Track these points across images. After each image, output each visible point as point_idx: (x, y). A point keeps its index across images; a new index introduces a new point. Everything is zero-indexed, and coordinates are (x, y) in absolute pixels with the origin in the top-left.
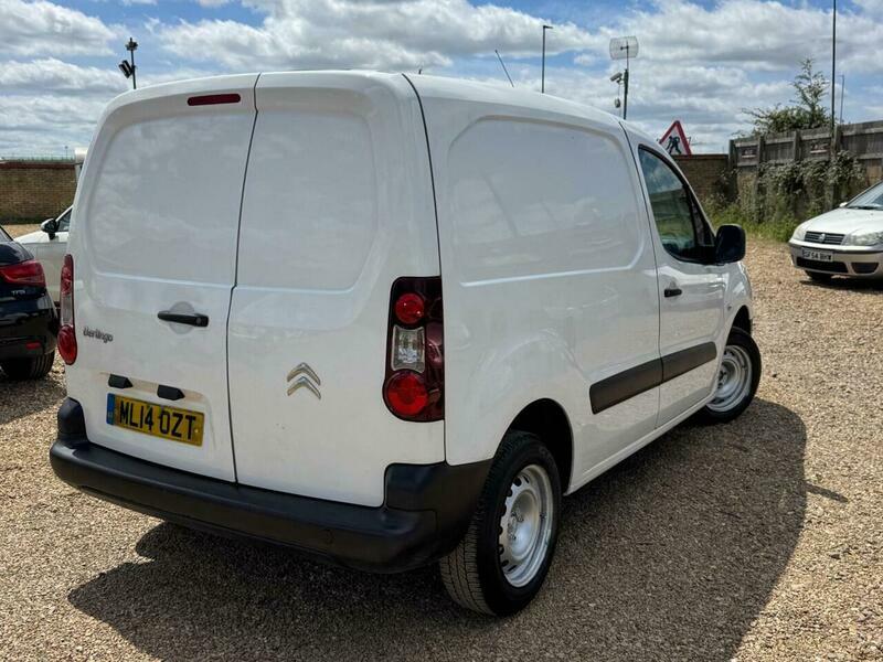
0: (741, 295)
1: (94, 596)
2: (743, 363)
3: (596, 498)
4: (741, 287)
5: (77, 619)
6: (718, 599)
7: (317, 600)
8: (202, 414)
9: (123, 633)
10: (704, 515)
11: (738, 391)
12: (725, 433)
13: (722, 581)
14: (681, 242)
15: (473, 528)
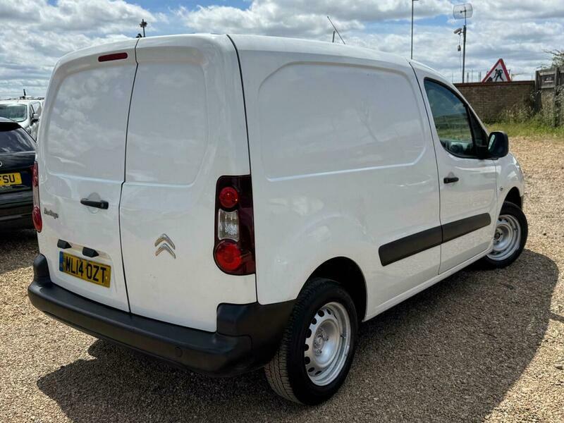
0: (514, 179)
1: (53, 382)
2: (515, 227)
3: (398, 321)
4: (513, 174)
5: (38, 397)
6: (466, 397)
7: (192, 389)
8: (110, 267)
9: (63, 408)
10: (470, 335)
11: (511, 246)
12: (500, 276)
13: (473, 384)
14: (465, 145)
15: (284, 347)
